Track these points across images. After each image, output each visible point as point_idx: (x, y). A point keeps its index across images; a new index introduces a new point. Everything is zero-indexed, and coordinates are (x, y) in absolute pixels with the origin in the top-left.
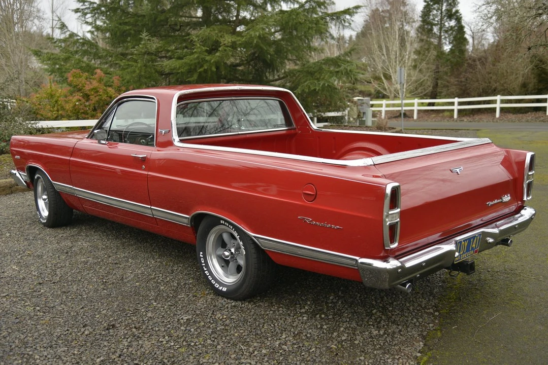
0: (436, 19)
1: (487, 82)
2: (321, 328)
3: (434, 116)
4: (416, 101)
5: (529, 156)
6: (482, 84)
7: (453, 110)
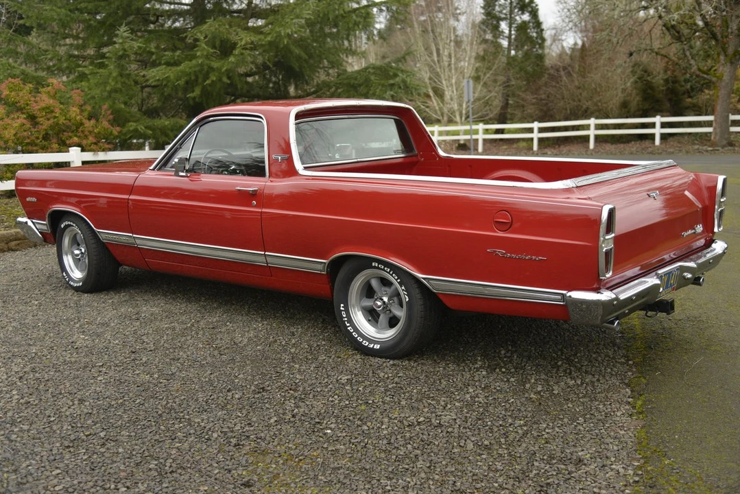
0: (504, 11)
1: (576, 99)
2: (508, 381)
3: (505, 147)
4: (481, 127)
5: (721, 179)
6: (569, 103)
7: (532, 139)
